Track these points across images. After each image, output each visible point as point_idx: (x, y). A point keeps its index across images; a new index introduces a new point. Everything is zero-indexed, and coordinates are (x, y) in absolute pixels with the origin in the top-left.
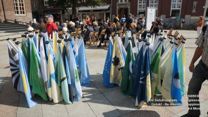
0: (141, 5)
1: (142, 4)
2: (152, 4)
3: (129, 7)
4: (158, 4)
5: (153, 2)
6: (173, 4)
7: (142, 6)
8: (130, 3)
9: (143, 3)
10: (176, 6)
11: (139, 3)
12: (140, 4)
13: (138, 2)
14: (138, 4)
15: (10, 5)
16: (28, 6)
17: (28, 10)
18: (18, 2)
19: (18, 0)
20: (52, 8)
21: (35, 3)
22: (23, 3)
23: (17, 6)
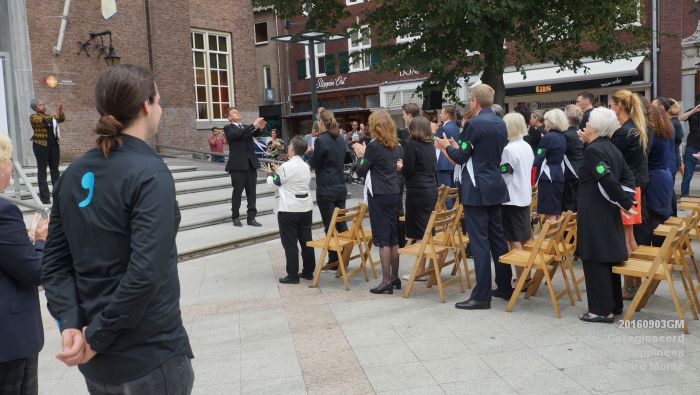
15: (177, 82)
16: (246, 80)
17: (245, 99)
18: (207, 68)
19: (207, 60)
20: (341, 86)
21: (268, 70)
22: (227, 70)
23: (204, 83)
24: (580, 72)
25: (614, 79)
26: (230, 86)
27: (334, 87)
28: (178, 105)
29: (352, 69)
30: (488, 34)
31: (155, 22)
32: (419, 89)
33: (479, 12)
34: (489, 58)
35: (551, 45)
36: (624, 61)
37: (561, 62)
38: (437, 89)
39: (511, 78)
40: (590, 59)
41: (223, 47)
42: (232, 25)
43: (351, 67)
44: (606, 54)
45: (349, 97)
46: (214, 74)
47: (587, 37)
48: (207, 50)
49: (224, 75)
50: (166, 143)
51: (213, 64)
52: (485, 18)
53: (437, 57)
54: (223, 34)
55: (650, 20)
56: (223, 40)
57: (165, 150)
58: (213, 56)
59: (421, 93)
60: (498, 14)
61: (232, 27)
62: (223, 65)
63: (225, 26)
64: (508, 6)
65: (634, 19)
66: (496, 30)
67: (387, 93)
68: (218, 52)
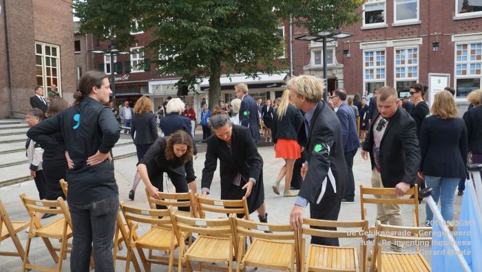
0: (372, 71)
1: (375, 67)
2: (400, 66)
3: (340, 76)
4: (417, 64)
5: (403, 62)
6: (459, 65)
7: (375, 71)
8: (342, 66)
9: (378, 64)
10: (468, 69)
11: (367, 64)
12: (370, 67)
13: (364, 62)
14: (365, 67)
15: (26, 73)
16: (68, 74)
17: (68, 85)
18: (44, 66)
19: (44, 61)
20: (125, 80)
21: (80, 69)
22: (57, 68)
23: (41, 74)
24: (257, 80)
25: (273, 84)
26: (58, 77)
27: (121, 81)
28: (26, 87)
29: (133, 71)
30: (213, 58)
31: (11, 36)
32: (176, 84)
33: (209, 47)
34: (213, 70)
35: (242, 65)
36: (277, 75)
37: (248, 74)
38: (186, 85)
39: (224, 80)
40: (261, 73)
41: (55, 54)
42: (60, 41)
43: (132, 70)
44: (269, 71)
45: (130, 87)
46: (48, 69)
47: (260, 62)
48: (44, 54)
49: (54, 71)
50: (17, 110)
51: (48, 64)
52: (212, 49)
53: (187, 68)
54: (54, 46)
55: (289, 56)
56: (54, 50)
57: (17, 114)
58: (48, 58)
59: (177, 86)
60: (219, 49)
61: (60, 42)
62: (54, 64)
63: (55, 41)
64: (224, 45)
65: (282, 55)
66: (217, 56)
67: (153, 86)
68: (51, 56)
